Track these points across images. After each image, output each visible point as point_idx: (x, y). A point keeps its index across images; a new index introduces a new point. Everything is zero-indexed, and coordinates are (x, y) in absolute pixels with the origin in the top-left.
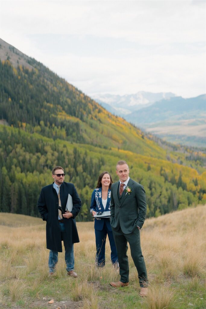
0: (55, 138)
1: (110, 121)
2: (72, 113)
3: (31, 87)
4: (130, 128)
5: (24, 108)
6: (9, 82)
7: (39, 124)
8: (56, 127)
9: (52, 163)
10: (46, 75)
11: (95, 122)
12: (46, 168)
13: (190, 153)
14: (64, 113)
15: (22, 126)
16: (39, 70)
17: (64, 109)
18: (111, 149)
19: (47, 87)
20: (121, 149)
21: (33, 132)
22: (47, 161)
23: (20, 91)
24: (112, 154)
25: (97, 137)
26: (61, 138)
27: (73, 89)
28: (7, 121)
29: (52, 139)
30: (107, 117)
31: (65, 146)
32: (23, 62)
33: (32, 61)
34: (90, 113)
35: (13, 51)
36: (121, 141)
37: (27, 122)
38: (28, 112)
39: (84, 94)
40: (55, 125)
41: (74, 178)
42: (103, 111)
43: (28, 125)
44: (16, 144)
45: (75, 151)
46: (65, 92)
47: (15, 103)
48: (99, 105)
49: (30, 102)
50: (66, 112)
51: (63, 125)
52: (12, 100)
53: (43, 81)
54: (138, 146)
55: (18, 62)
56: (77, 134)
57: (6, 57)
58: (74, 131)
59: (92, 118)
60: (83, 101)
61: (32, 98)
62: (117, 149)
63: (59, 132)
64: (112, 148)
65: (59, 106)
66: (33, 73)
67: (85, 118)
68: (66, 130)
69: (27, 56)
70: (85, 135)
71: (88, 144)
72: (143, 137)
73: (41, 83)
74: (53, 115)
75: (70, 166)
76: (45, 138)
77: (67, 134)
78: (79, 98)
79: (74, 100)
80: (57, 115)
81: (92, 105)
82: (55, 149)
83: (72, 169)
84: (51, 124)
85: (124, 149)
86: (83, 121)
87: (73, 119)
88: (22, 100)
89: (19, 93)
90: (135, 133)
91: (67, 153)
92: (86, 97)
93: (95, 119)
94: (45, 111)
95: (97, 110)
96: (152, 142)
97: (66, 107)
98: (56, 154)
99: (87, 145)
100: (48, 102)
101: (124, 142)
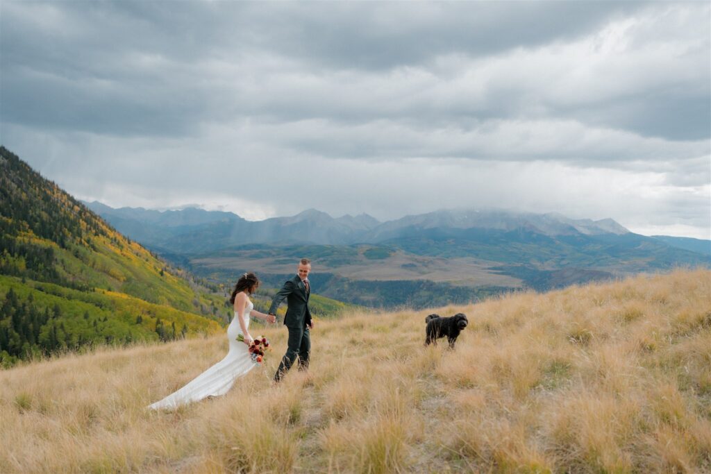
1: (112, 248)
2: (44, 232)
8: (9, 255)
11: (84, 249)
14: (31, 233)
17: (31, 227)
19: (8, 192)
25: (81, 271)
30: (109, 242)
34: (80, 235)
36: (122, 279)
40: (9, 251)
46: (42, 202)
50: (35, 232)
51: (22, 251)
54: (151, 285)
56: (45, 266)
58: (41, 261)
59: (80, 243)
63: (14, 261)
65: (25, 223)
67: (67, 242)
68: (27, 259)
70: (59, 269)
72: (162, 274)
74: (8, 236)
77: (28, 266)
79: (54, 215)
80: (16, 235)
86: (63, 247)
87: (44, 243)
93: (86, 245)
95: (94, 231)
97: (37, 225)
101: (128, 280)
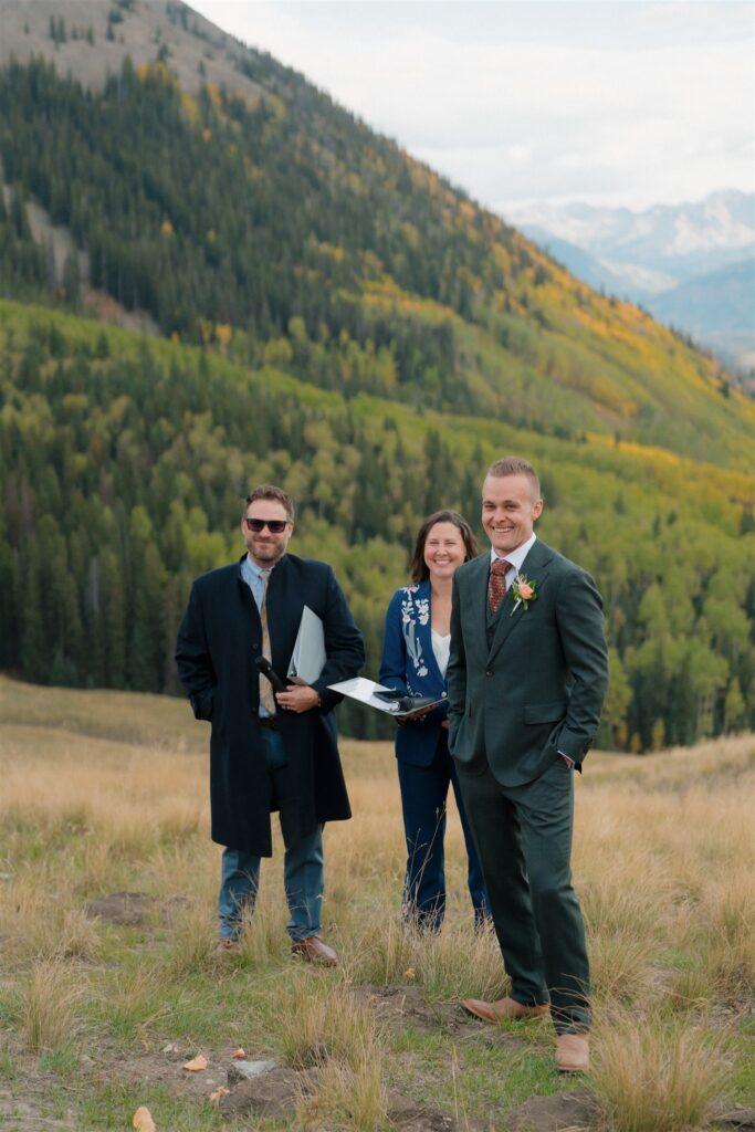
0: (350, 392)
1: (586, 320)
2: (423, 283)
3: (255, 173)
4: (671, 352)
5: (226, 262)
6: (166, 152)
7: (286, 332)
8: (354, 346)
9: (337, 494)
10: (318, 123)
11: (519, 324)
12: (309, 515)
14: (389, 285)
15: (214, 339)
16: (290, 104)
17: (388, 269)
18: (584, 440)
19: (321, 174)
20: (629, 440)
21: (260, 366)
22: (313, 483)
23: (211, 193)
24: (590, 462)
25: (526, 387)
26: (375, 389)
27: (428, 184)
28: (156, 318)
29: (337, 396)
30: (572, 301)
31: (390, 425)
32: (222, 71)
33: (260, 67)
34: (500, 285)
35: (184, 22)
36: (628, 407)
37: (236, 323)
38: (241, 279)
39: (475, 205)
40: (353, 336)
42: (557, 275)
43: (240, 334)
44: (188, 415)
45: (434, 447)
46: (396, 195)
47: (187, 242)
48: (538, 250)
49: (249, 237)
50: (398, 280)
51: (383, 336)
52: (175, 227)
53: (306, 150)
54: (703, 427)
55: (202, 70)
56: (442, 376)
57: (154, 50)
58: (428, 361)
59: (507, 307)
60: (473, 234)
61: (258, 220)
62: (610, 442)
63: (367, 363)
64: (591, 437)
65: (370, 257)
66: (264, 115)
67: (477, 305)
68: (397, 357)
69: (241, 45)
70: (475, 380)
71: (489, 415)
72: (725, 391)
73: (298, 157)
74: (344, 294)
75: (408, 507)
76: (309, 391)
77: (403, 375)
78: (453, 221)
79: (432, 230)
80: (360, 292)
81: (510, 252)
82: (347, 435)
84: (335, 333)
85: (643, 442)
86: (470, 319)
87: (428, 312)
88: (218, 231)
89: (203, 202)
90: (689, 372)
91: (400, 455)
92: (483, 219)
93: (522, 311)
94: (312, 275)
95: (530, 273)
97: (399, 260)
98: (353, 456)
99: (481, 423)
100: (322, 238)
101: (644, 412)
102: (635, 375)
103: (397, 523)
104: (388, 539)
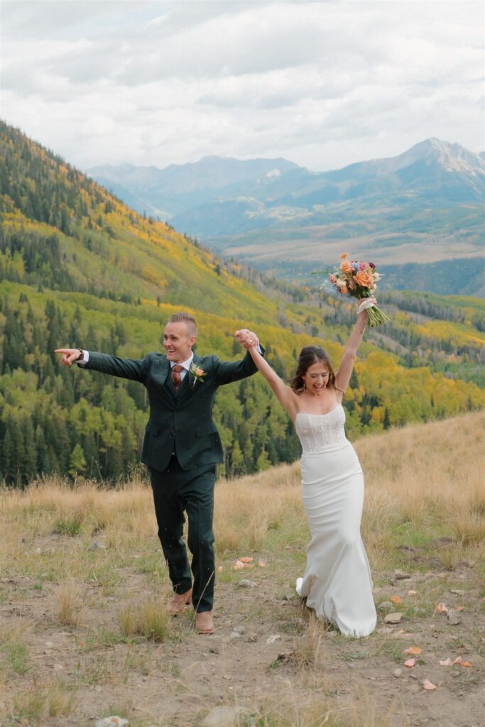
1: (136, 232)
2: (39, 213)
4: (186, 249)
11: (97, 235)
13: (334, 307)
14: (19, 214)
17: (18, 205)
18: (139, 303)
20: (166, 303)
24: (144, 315)
25: (103, 272)
26: (12, 278)
27: (40, 154)
30: (127, 221)
31: (23, 299)
34: (86, 214)
36: (163, 282)
39: (68, 166)
41: (48, 380)
42: (118, 207)
45: (51, 310)
46: (21, 162)
48: (106, 192)
50: (24, 212)
51: (16, 245)
54: (207, 292)
56: (52, 267)
58: (44, 259)
59: (90, 226)
60: (68, 184)
62: (155, 303)
63: (7, 261)
64: (142, 300)
65: (7, 198)
67: (72, 225)
68: (25, 257)
70: (73, 270)
71: (82, 290)
72: (217, 270)
75: (37, 349)
77: (29, 268)
78: (56, 177)
79: (44, 182)
81: (90, 194)
83: (44, 358)
85: (173, 303)
86: (69, 234)
87: (43, 230)
90: (197, 260)
91: (30, 316)
92: (73, 174)
93: (98, 227)
95: (102, 205)
96: (240, 282)
97: (24, 199)
99: (80, 295)
101: (172, 285)
102: (166, 263)
103: (31, 359)
104: (25, 369)
